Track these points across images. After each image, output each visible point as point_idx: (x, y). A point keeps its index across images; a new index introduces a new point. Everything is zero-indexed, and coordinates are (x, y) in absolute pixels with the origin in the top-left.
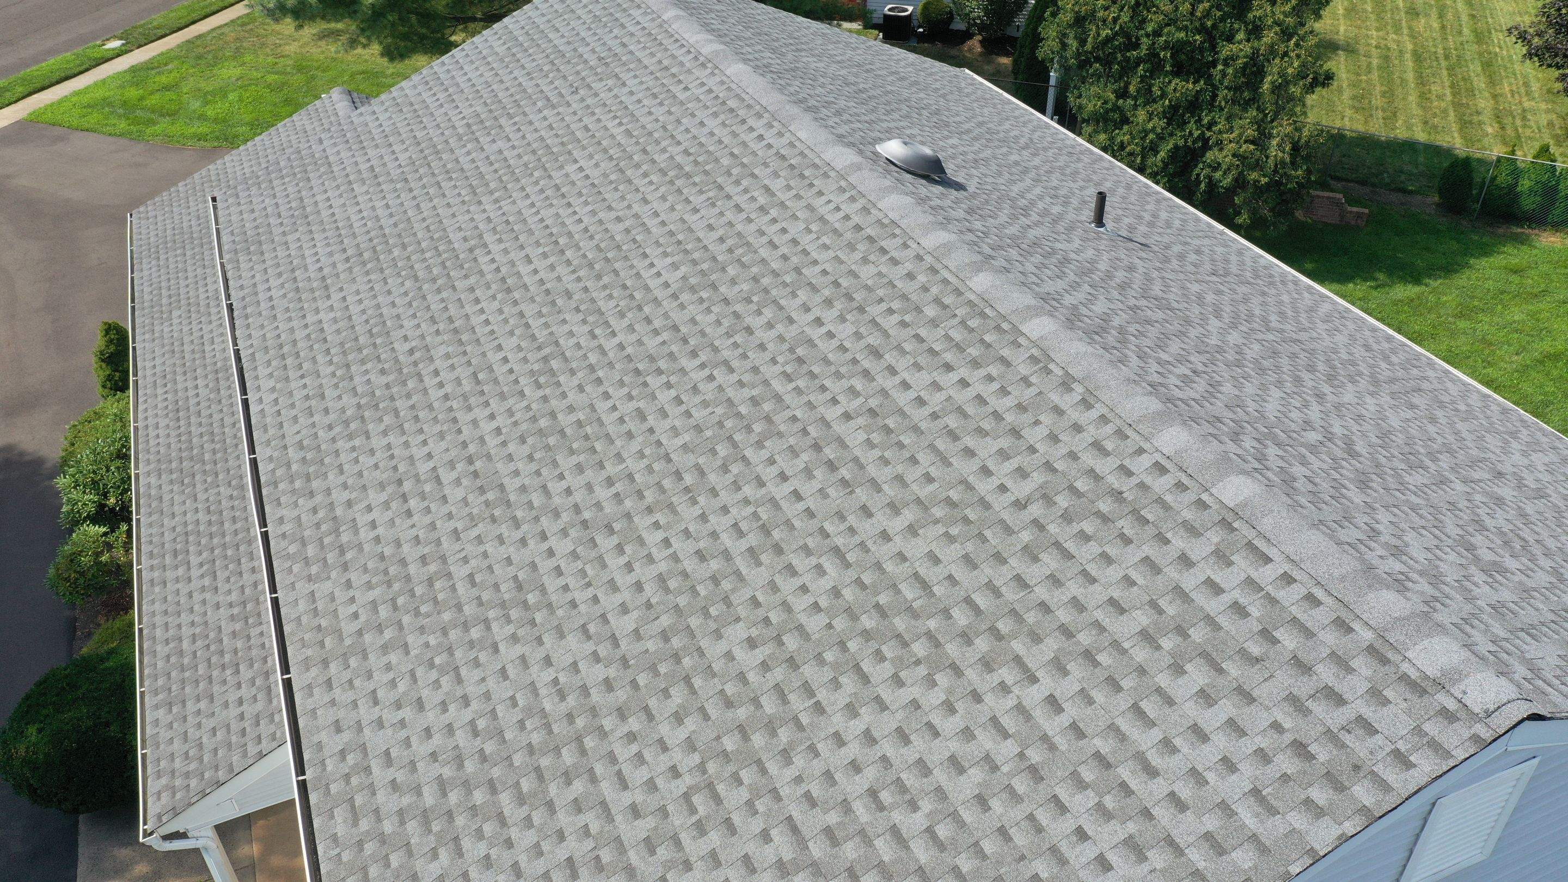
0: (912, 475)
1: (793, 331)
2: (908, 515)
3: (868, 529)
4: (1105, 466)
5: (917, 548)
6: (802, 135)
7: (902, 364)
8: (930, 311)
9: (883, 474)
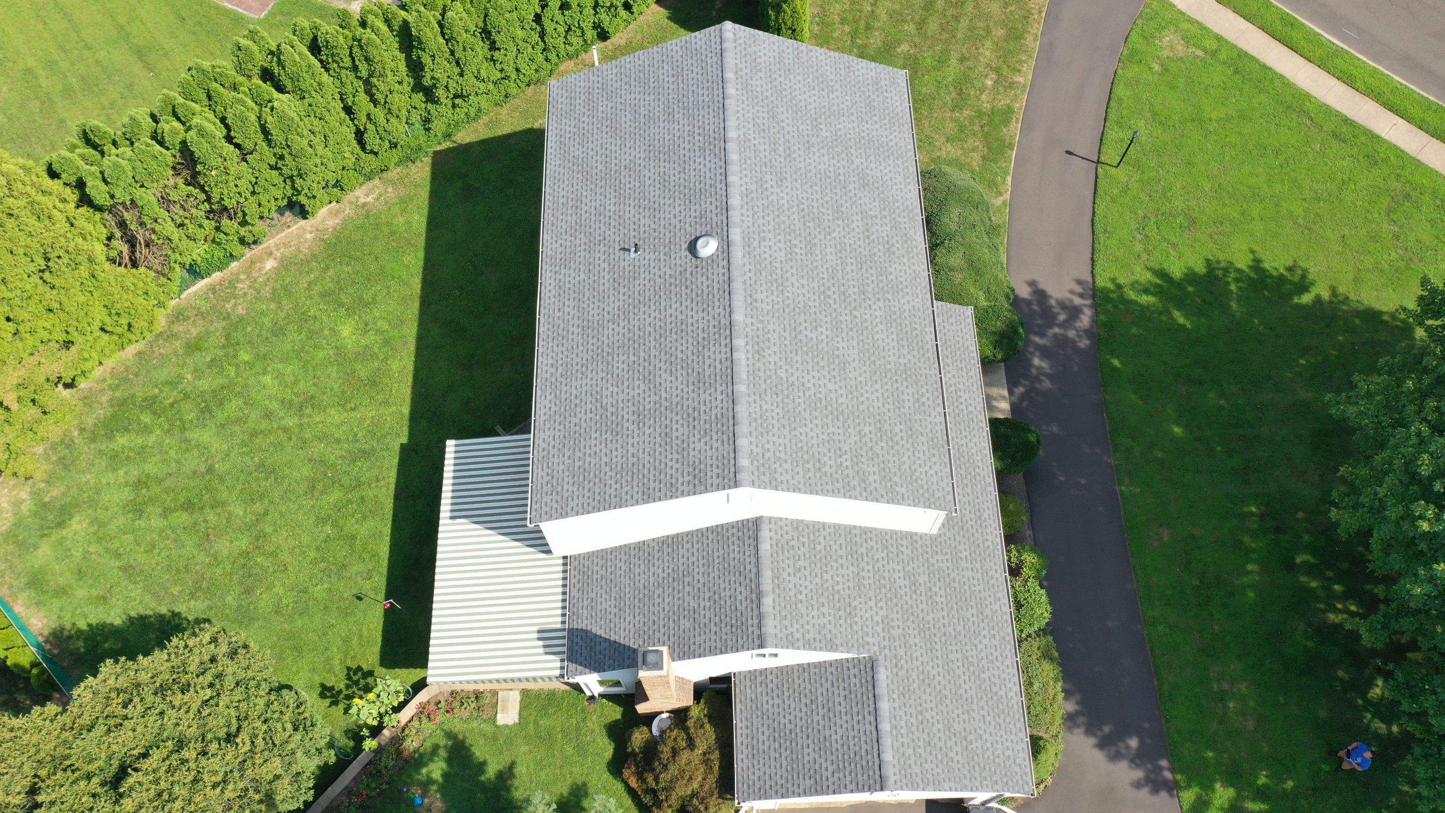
0: (776, 131)
1: (779, 190)
2: (782, 124)
3: (789, 129)
4: (745, 98)
5: (784, 117)
6: (740, 255)
7: (762, 155)
8: (748, 162)
9: (781, 136)
